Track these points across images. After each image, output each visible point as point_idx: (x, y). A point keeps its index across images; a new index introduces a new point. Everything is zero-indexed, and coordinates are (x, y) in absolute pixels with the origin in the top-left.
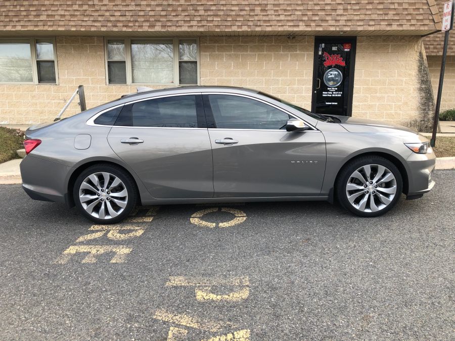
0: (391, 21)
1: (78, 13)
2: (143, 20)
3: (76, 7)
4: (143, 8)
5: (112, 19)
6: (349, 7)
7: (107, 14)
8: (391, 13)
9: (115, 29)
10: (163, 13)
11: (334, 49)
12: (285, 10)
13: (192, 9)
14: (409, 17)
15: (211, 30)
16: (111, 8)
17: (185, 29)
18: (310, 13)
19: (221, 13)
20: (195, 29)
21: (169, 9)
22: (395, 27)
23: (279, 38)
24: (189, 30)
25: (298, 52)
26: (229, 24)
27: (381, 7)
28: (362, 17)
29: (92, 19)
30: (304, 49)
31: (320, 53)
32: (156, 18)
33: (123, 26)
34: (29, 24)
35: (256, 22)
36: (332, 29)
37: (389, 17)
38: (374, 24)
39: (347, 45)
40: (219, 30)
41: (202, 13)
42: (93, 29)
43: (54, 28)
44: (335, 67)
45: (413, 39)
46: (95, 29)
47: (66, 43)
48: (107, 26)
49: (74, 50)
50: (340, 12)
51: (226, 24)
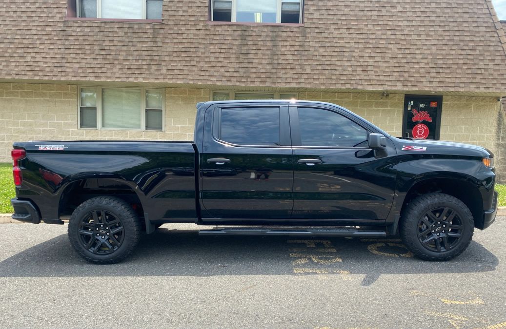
0: (479, 84)
1: (196, 69)
2: (255, 76)
3: (194, 63)
4: (255, 65)
5: (227, 74)
6: (441, 71)
7: (223, 70)
8: (479, 77)
9: (229, 84)
10: (274, 71)
11: (422, 106)
12: (384, 71)
13: (299, 68)
14: (495, 82)
15: (317, 87)
16: (225, 64)
17: (294, 85)
18: (406, 75)
19: (327, 72)
20: (303, 86)
21: (279, 67)
22: (482, 90)
23: (372, 95)
24: (297, 86)
25: (389, 108)
26: (334, 82)
27: (469, 71)
28: (453, 80)
29: (208, 74)
30: (394, 105)
31: (409, 109)
32: (268, 75)
33: (237, 81)
34: (151, 76)
35: (358, 81)
36: (427, 89)
37: (477, 81)
38: (464, 86)
39: (434, 103)
40: (324, 87)
41: (308, 71)
42: (209, 83)
43: (174, 81)
44: (422, 123)
45: (493, 100)
46: (211, 84)
47: (174, 94)
48: (221, 81)
49: (181, 101)
50: (434, 75)
51: (331, 82)
